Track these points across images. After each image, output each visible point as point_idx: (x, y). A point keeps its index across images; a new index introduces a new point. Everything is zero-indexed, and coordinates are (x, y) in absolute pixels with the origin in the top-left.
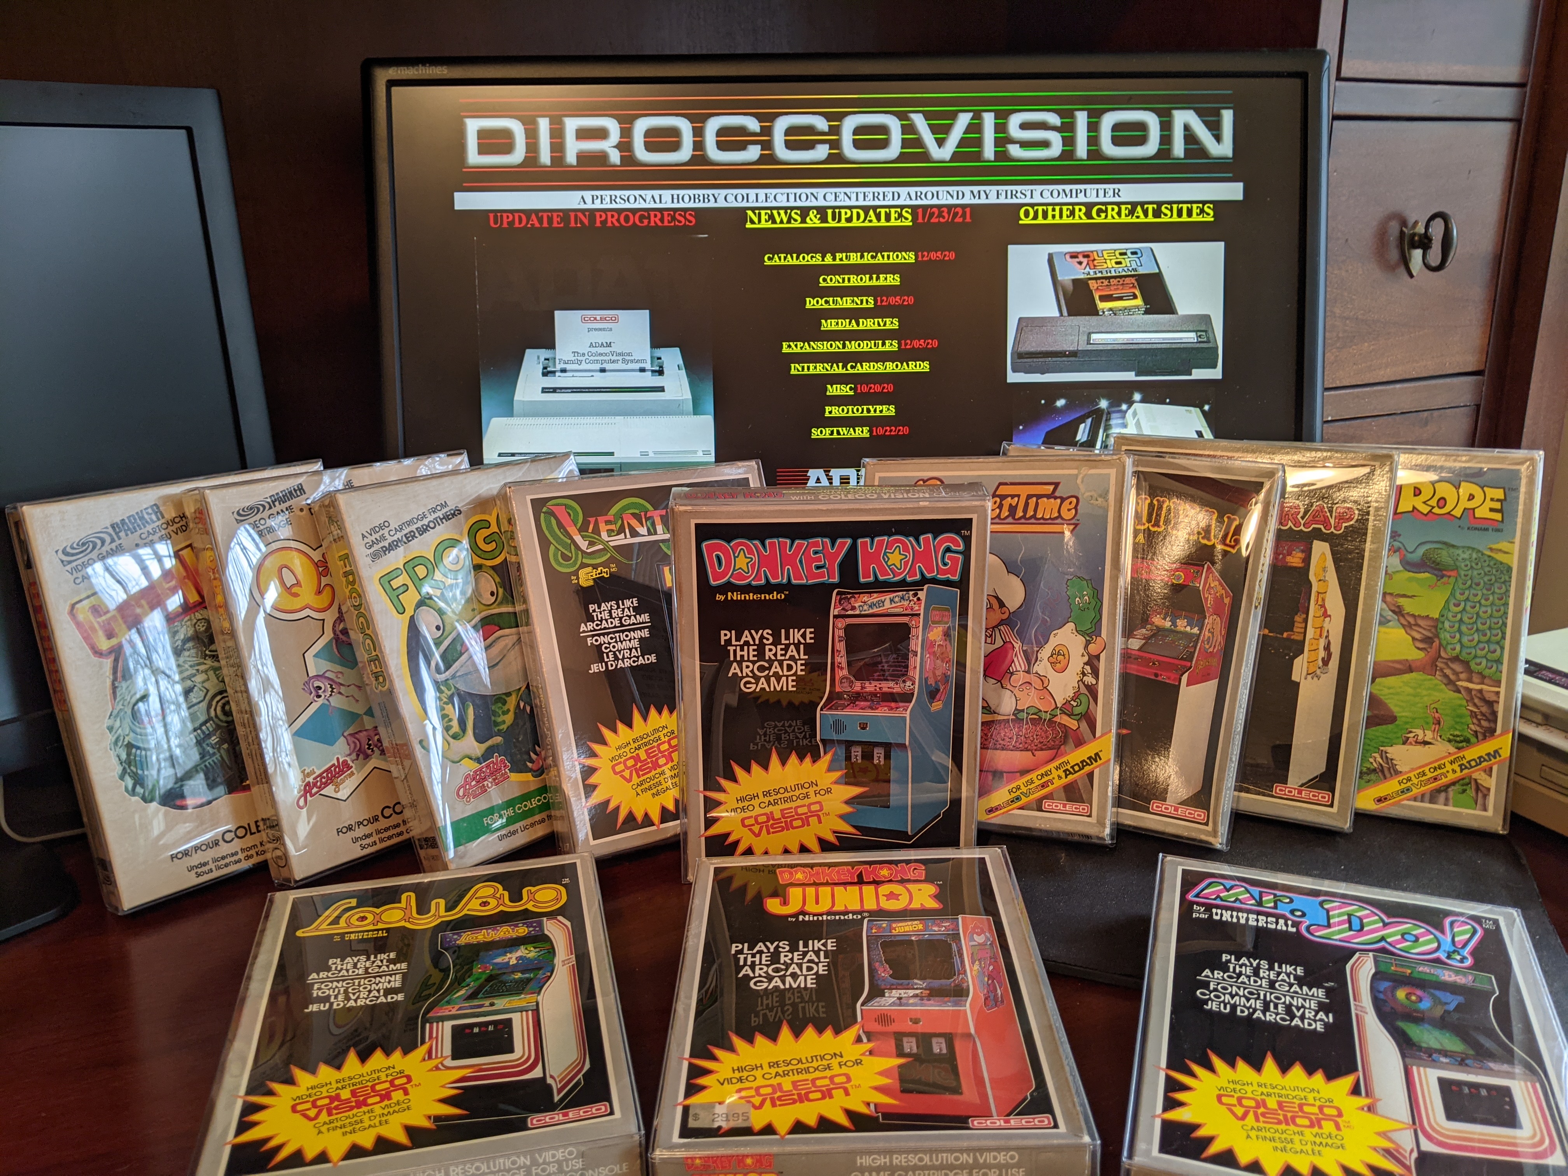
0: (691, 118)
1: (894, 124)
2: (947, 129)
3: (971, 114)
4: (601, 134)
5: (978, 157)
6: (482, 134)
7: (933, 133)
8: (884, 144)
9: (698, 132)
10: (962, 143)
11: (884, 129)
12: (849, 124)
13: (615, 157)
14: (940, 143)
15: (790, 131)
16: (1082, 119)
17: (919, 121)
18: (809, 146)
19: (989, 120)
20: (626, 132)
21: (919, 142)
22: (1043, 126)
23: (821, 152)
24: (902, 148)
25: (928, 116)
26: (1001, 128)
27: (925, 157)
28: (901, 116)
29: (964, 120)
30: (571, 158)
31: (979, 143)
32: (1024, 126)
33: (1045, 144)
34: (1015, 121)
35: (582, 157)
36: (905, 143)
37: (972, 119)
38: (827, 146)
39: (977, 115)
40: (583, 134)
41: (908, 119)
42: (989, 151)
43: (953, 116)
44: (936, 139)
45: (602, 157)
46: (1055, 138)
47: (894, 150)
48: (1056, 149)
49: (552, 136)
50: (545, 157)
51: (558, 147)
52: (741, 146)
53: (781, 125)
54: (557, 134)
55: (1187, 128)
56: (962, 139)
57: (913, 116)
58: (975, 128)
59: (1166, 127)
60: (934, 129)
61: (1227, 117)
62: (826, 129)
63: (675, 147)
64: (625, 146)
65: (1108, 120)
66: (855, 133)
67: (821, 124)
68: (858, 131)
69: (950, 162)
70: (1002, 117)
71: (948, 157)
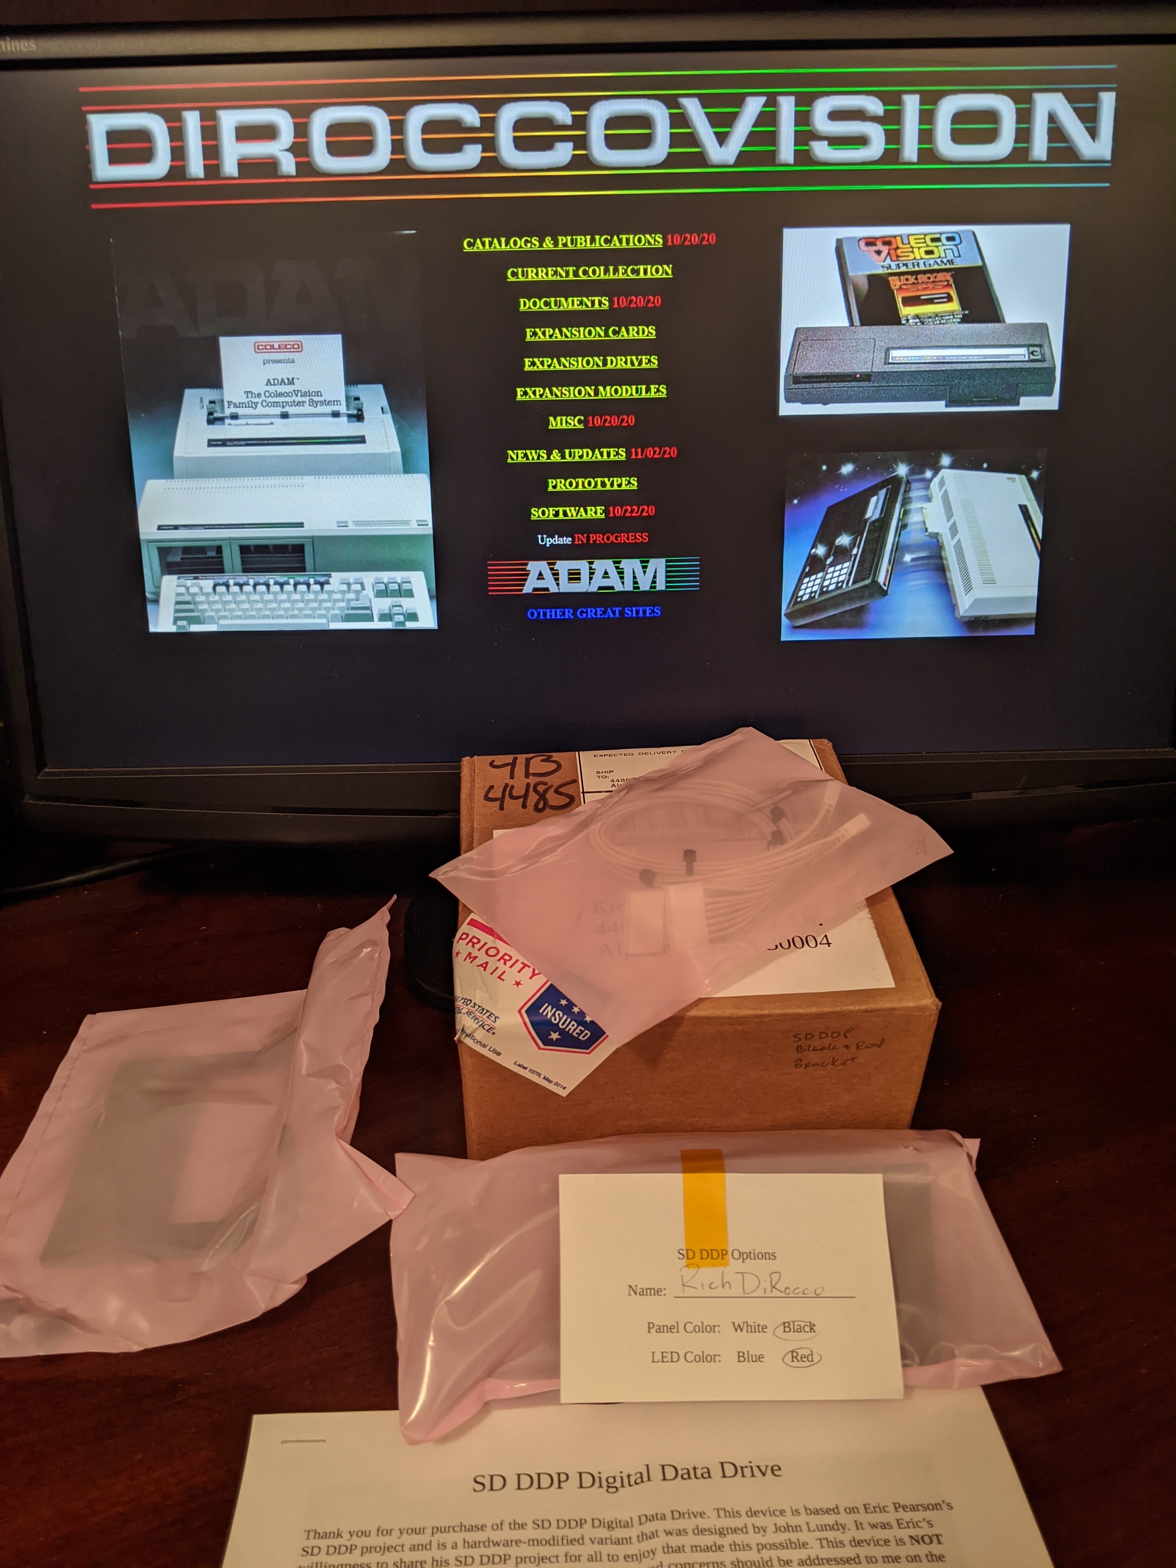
0: (389, 108)
1: (659, 113)
2: (729, 120)
3: (763, 99)
4: (268, 132)
5: (771, 158)
6: (113, 136)
7: (713, 125)
8: (645, 142)
9: (398, 128)
10: (752, 138)
11: (645, 121)
12: (600, 113)
13: (288, 165)
14: (722, 138)
15: (520, 124)
16: (912, 104)
17: (693, 108)
18: (546, 144)
19: (787, 107)
20: (302, 131)
21: (692, 139)
22: (859, 115)
23: (563, 153)
24: (671, 146)
25: (705, 102)
26: (803, 118)
27: (701, 159)
28: (671, 102)
29: (754, 106)
30: (230, 168)
31: (772, 138)
32: (835, 115)
33: (862, 141)
34: (822, 108)
35: (246, 166)
36: (675, 141)
37: (765, 106)
38: (570, 145)
39: (772, 101)
40: (245, 133)
41: (678, 106)
42: (786, 151)
43: (739, 101)
44: (716, 133)
45: (270, 165)
46: (876, 133)
47: (659, 150)
48: (876, 148)
49: (204, 138)
50: (196, 167)
51: (212, 152)
52: (455, 147)
53: (509, 115)
54: (210, 133)
55: (1052, 118)
56: (751, 133)
57: (684, 101)
58: (768, 118)
59: (1024, 117)
60: (714, 120)
61: (1108, 101)
62: (569, 121)
63: (367, 148)
64: (300, 148)
65: (948, 107)
66: (607, 127)
67: (562, 114)
68: (611, 123)
69: (734, 166)
70: (805, 101)
71: (732, 160)
